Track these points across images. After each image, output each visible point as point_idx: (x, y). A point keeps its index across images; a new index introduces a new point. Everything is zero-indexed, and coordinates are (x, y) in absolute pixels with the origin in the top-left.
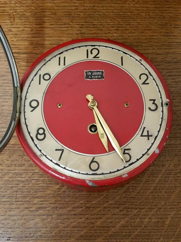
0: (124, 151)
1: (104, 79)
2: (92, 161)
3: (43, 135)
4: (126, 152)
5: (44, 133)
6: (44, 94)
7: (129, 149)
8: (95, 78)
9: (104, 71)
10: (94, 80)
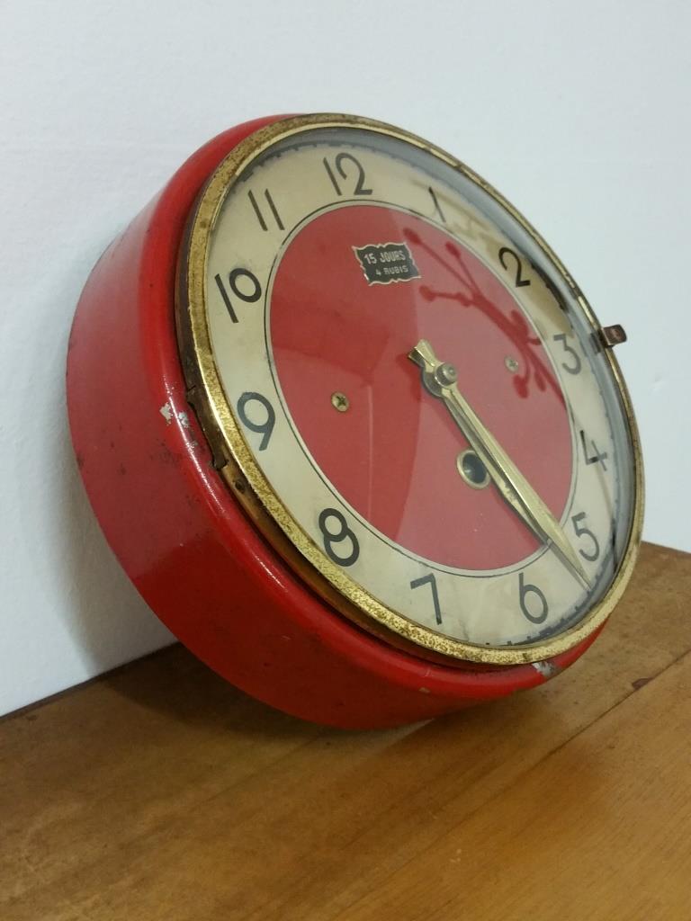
0: (575, 526)
1: (419, 277)
2: (524, 589)
3: (347, 537)
4: (580, 525)
5: (346, 532)
6: (269, 362)
7: (581, 516)
8: (395, 276)
9: (407, 247)
10: (396, 282)
